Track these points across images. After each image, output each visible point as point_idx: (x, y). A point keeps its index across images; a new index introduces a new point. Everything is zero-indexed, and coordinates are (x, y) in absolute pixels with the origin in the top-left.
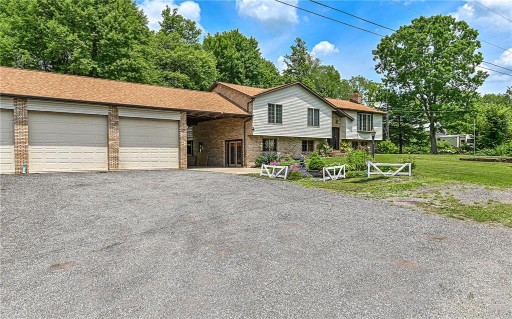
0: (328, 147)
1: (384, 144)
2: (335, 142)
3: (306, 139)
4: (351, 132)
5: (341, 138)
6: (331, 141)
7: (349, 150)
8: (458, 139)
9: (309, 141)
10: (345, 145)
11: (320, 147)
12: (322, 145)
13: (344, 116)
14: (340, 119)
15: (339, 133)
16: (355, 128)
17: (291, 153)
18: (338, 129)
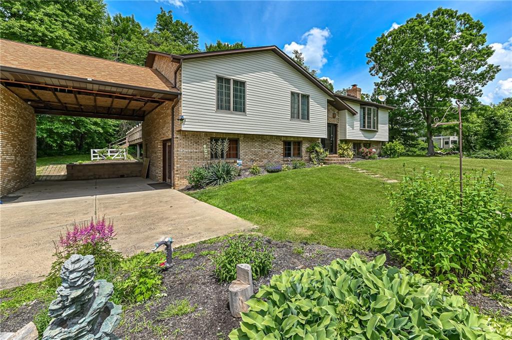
0: (322, 151)
1: (391, 146)
2: (331, 143)
3: (289, 139)
4: (353, 130)
5: (339, 137)
6: (326, 142)
7: (350, 153)
8: (442, 141)
9: (295, 142)
10: (345, 148)
11: (311, 150)
12: (313, 148)
13: (344, 108)
14: (338, 113)
15: (336, 131)
16: (357, 124)
17: (265, 161)
18: (336, 125)
